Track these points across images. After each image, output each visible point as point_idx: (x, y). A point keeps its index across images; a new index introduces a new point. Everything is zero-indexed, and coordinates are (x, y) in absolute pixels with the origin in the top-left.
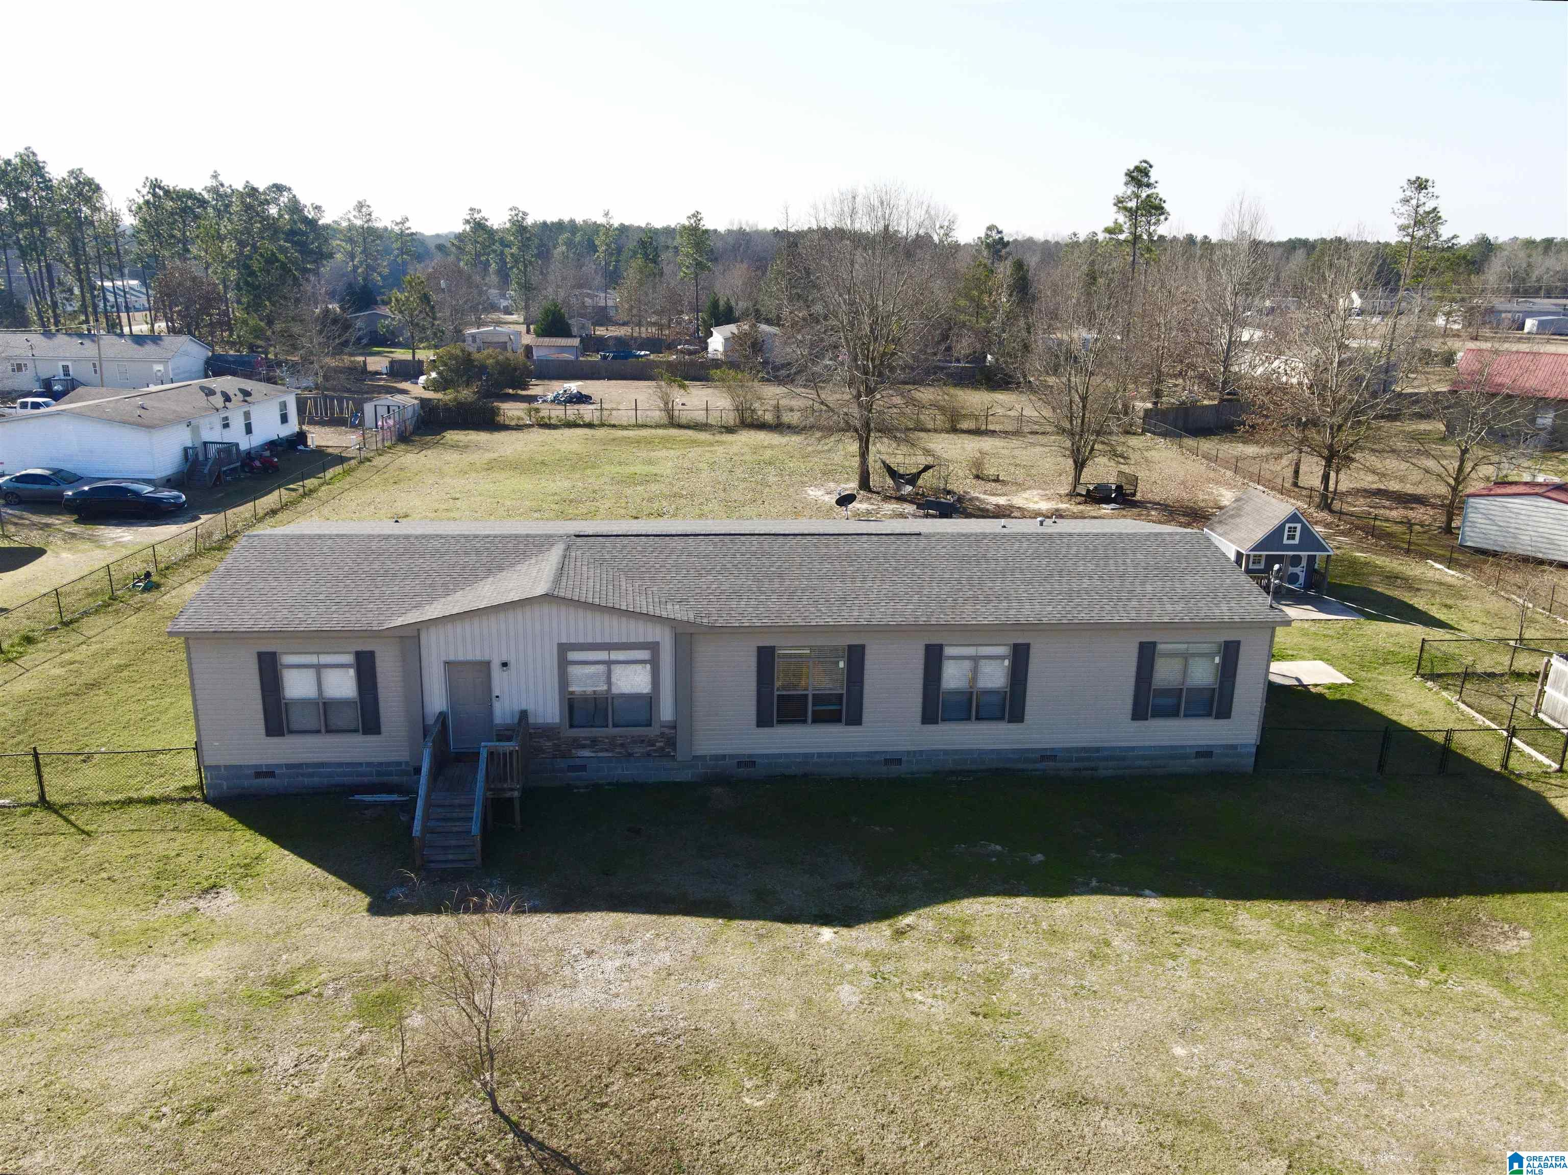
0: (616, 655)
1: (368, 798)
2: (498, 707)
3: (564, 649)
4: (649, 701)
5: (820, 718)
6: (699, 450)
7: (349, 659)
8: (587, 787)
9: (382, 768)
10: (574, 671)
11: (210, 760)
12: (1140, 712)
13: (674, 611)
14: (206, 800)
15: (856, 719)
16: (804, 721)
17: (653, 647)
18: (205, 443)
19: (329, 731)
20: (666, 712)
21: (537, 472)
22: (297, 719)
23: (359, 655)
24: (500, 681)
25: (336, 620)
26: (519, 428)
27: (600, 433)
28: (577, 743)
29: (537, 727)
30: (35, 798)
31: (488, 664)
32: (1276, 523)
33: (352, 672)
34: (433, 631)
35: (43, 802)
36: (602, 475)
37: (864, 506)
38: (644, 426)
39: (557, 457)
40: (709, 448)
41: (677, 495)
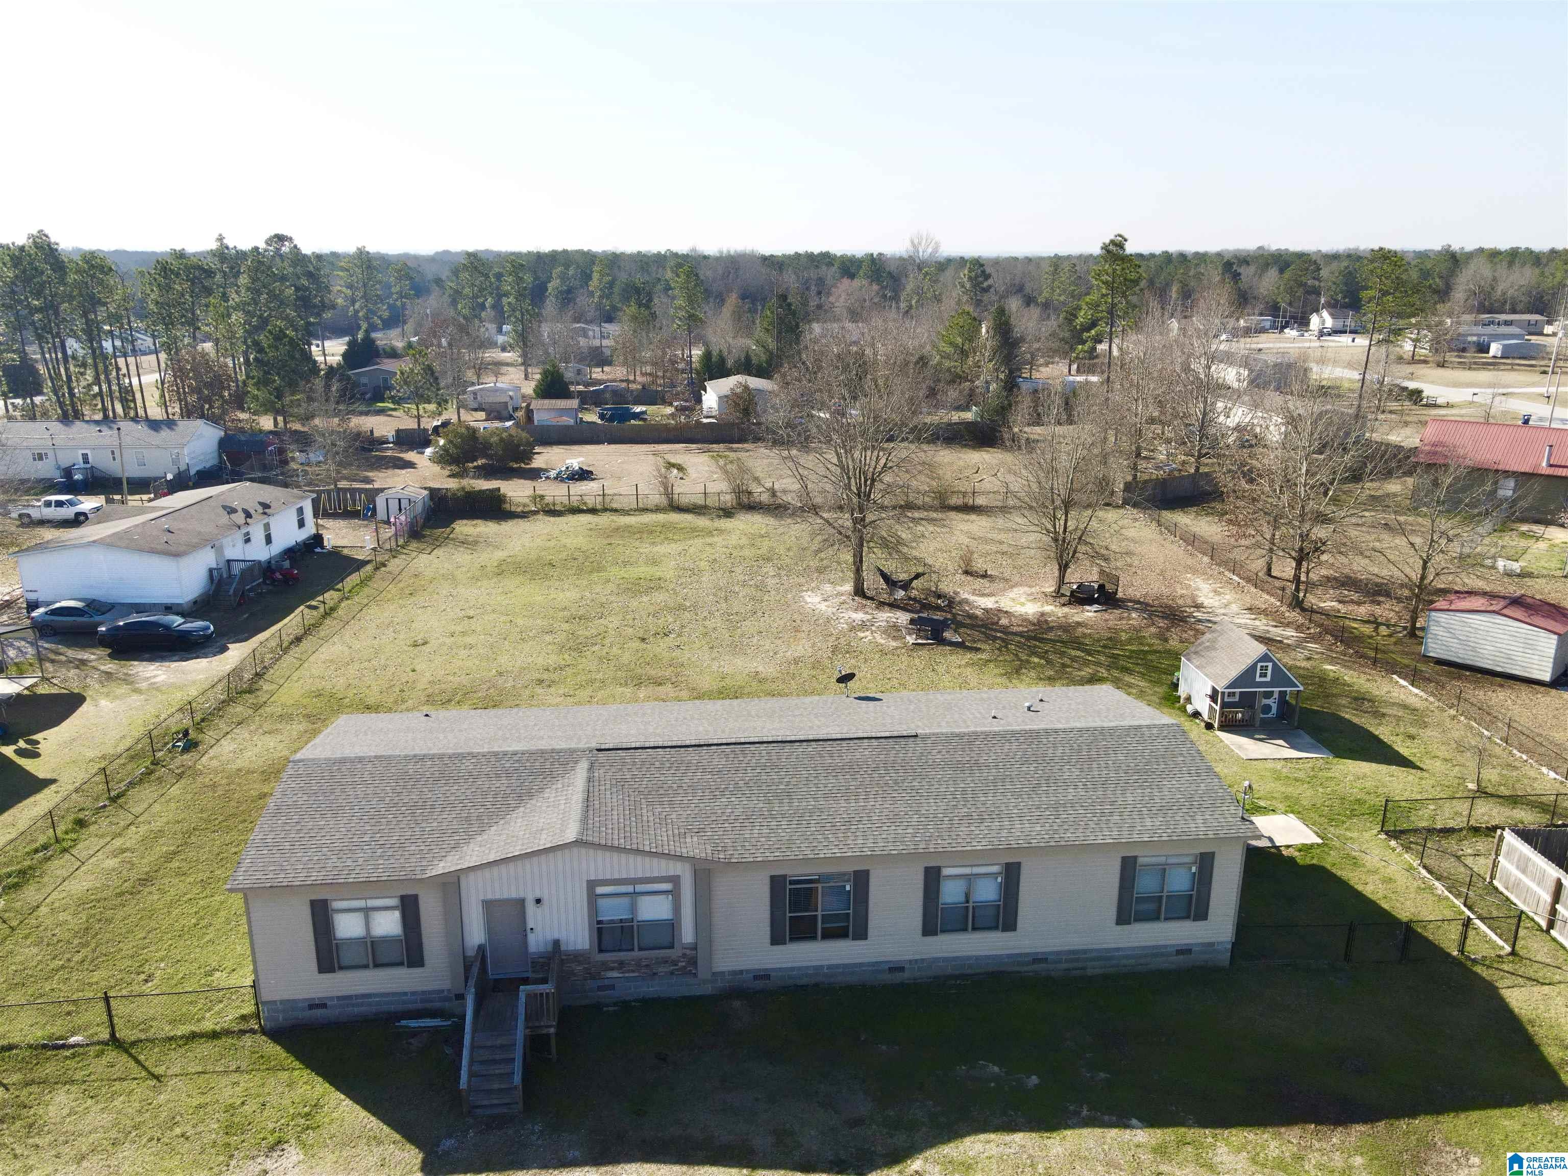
0: (640, 888)
1: (413, 1023)
2: (531, 938)
3: (592, 885)
4: (672, 926)
5: (828, 935)
6: (699, 542)
7: (394, 902)
8: (615, 1004)
9: (425, 995)
10: (602, 902)
11: (266, 996)
12: (1123, 918)
13: (694, 847)
14: (264, 1032)
15: (861, 934)
16: (813, 938)
17: (675, 880)
18: (229, 561)
19: (377, 965)
20: (687, 935)
22: (347, 957)
23: (403, 898)
24: (534, 917)
25: (381, 869)
26: (524, 515)
27: (604, 520)
28: (606, 966)
29: (568, 953)
30: (105, 1035)
31: (522, 902)
32: (1249, 662)
33: (397, 915)
34: (472, 876)
35: (115, 1041)
36: (609, 581)
37: (859, 616)
38: (645, 510)
39: (563, 555)
40: (709, 540)
41: (681, 608)
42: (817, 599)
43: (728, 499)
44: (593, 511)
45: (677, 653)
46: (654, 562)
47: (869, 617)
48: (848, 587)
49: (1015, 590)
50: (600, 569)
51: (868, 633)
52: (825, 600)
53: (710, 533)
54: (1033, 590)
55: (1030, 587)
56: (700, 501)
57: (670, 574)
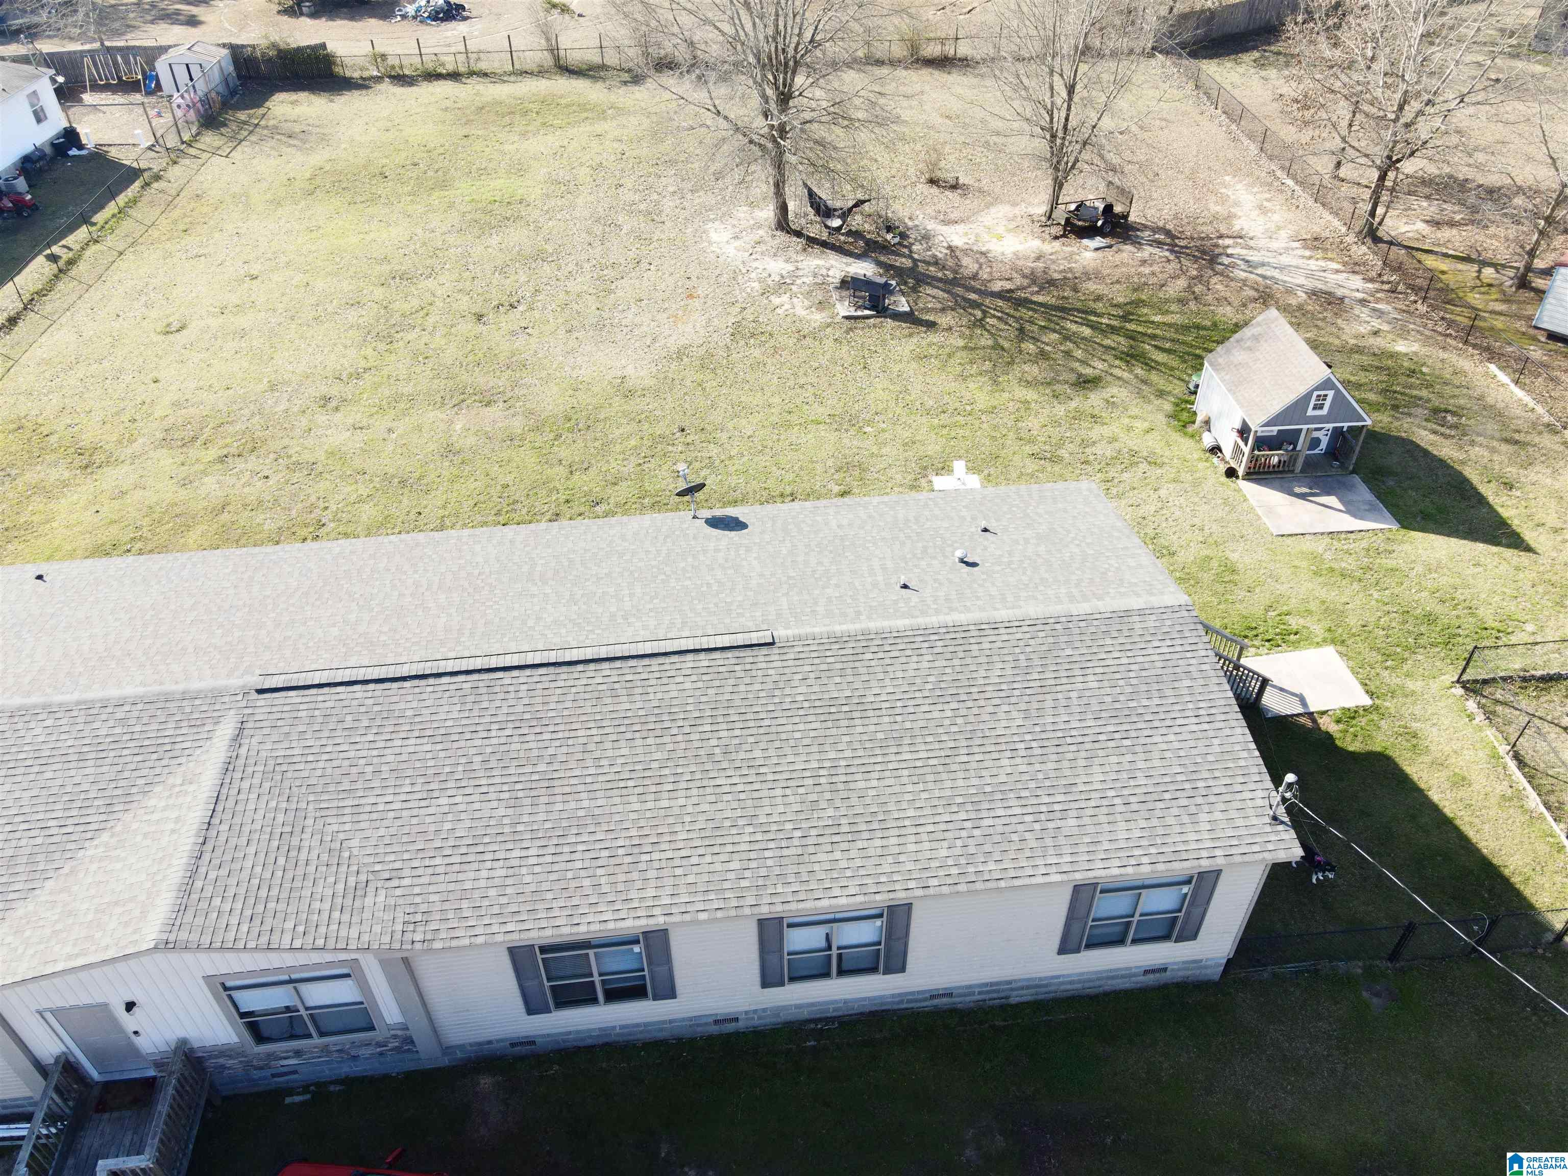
0: (298, 975)
2: (140, 1040)
4: (362, 1010)
5: (615, 997)
10: (238, 994)
12: (1069, 946)
15: (666, 993)
16: (592, 1002)
17: (352, 964)
20: (391, 1014)
24: (130, 1021)
26: (362, 85)
27: (465, 92)
28: (271, 1058)
29: (207, 1050)
31: (106, 1008)
32: (1300, 390)
36: (451, 205)
37: (777, 267)
39: (400, 159)
40: (600, 127)
41: (540, 256)
42: (726, 236)
43: (635, 55)
45: (521, 341)
46: (519, 169)
47: (790, 267)
48: (768, 213)
49: (993, 210)
50: (444, 184)
51: (785, 298)
52: (736, 238)
53: (602, 115)
54: (1017, 211)
55: (1014, 204)
56: (596, 59)
57: (535, 193)
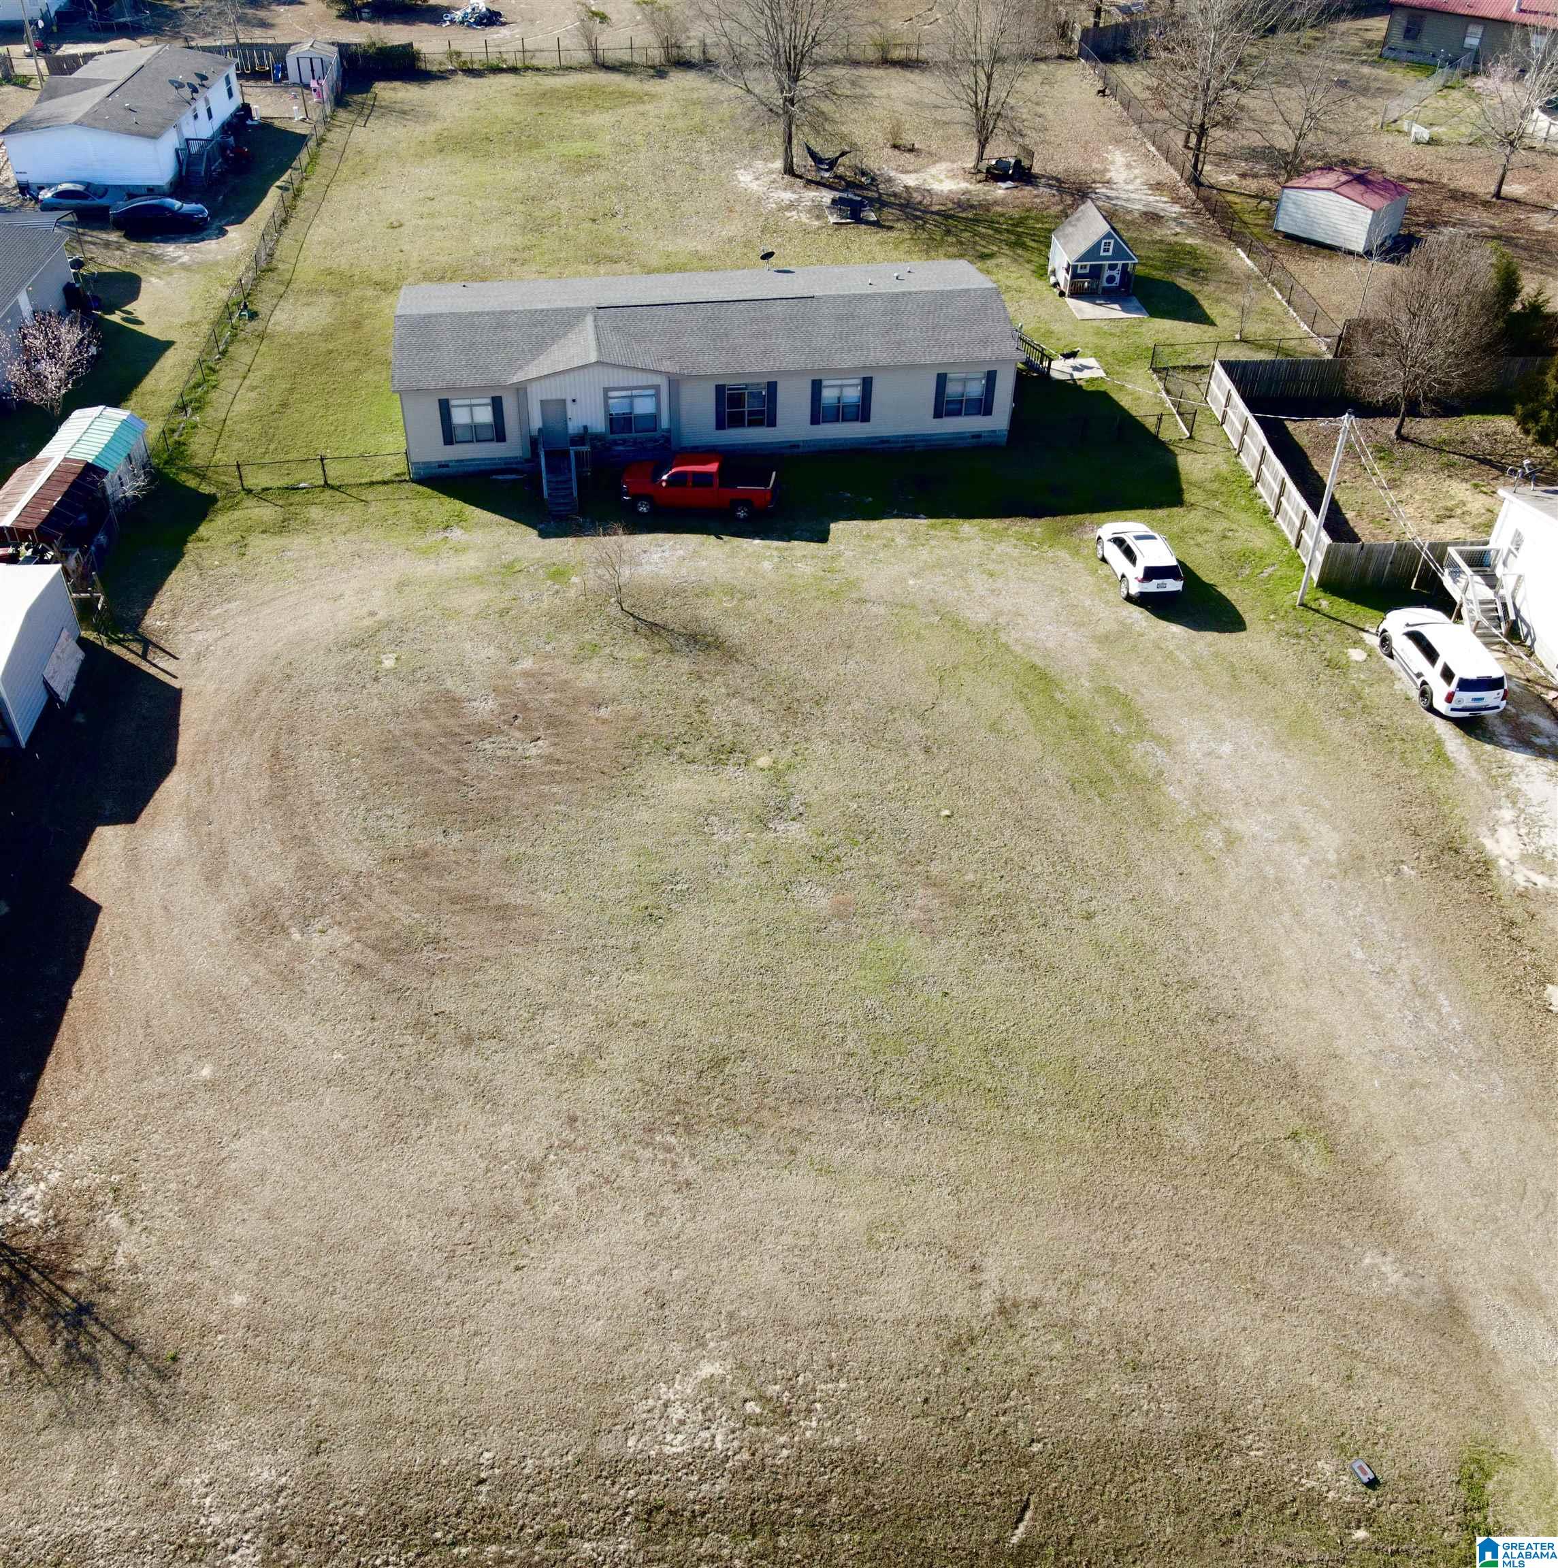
0: (635, 392)
1: (500, 477)
2: (570, 424)
3: (606, 390)
4: (654, 418)
5: (752, 423)
6: (630, 109)
7: (488, 401)
9: (507, 461)
10: (611, 401)
11: (414, 459)
12: (938, 414)
13: (667, 366)
14: (413, 481)
15: (772, 423)
16: (743, 425)
17: (657, 388)
18: (187, 140)
19: (478, 441)
20: (665, 423)
21: (488, 154)
22: (459, 434)
23: (493, 399)
24: (571, 410)
25: (480, 380)
26: (441, 76)
27: (527, 82)
28: (615, 443)
29: (592, 434)
30: (322, 482)
31: (564, 401)
32: (1095, 239)
33: (490, 408)
34: (534, 384)
35: (327, 485)
36: (549, 158)
37: (788, 196)
38: (569, 68)
39: (497, 128)
40: (641, 108)
41: (623, 188)
42: (749, 178)
43: (657, 55)
44: (513, 70)
45: (625, 233)
46: (589, 135)
47: (796, 196)
48: (779, 164)
49: (938, 165)
50: (538, 145)
51: (794, 213)
52: (757, 179)
53: (640, 100)
54: (955, 166)
55: (953, 162)
56: (625, 56)
57: (607, 151)
